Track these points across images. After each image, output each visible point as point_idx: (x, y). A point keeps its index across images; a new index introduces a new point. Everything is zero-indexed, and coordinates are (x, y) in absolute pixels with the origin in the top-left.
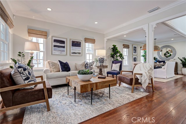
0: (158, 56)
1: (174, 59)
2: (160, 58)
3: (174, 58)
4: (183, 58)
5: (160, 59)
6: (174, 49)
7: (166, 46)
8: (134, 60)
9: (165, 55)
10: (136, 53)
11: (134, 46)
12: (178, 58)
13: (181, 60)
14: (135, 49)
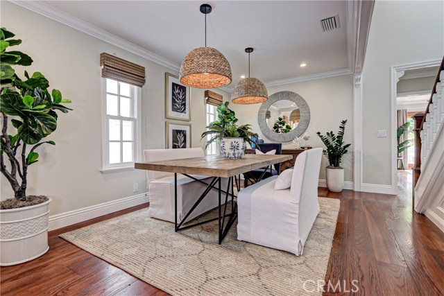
0: (261, 127)
1: (306, 139)
2: (264, 134)
3: (306, 134)
4: (328, 134)
5: (266, 136)
6: (304, 104)
7: (283, 93)
8: (175, 140)
9: (276, 127)
10: (183, 111)
11: (171, 80)
12: (319, 133)
13: (327, 142)
14: (179, 95)
